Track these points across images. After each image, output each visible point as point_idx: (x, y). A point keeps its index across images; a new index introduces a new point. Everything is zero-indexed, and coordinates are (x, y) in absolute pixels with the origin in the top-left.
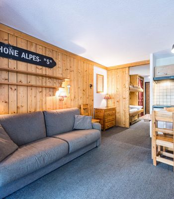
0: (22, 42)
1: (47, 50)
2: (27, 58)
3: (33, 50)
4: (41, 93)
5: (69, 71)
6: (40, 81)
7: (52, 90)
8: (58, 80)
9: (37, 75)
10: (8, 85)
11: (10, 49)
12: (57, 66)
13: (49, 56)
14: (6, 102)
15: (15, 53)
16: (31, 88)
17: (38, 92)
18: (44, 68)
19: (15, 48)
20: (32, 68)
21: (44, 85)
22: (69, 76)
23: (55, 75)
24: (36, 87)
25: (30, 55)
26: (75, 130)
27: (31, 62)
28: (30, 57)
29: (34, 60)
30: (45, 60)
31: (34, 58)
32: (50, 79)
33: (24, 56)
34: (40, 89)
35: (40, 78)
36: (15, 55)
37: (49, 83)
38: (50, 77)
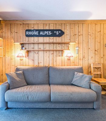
0: (41, 26)
1: (57, 25)
2: (43, 34)
3: (47, 28)
4: (52, 55)
5: (77, 36)
6: (52, 47)
7: (61, 52)
8: (66, 45)
9: (49, 43)
10: (34, 51)
11: (34, 32)
12: (65, 34)
13: (59, 29)
14: (33, 60)
15: (37, 33)
16: (46, 52)
17: (50, 54)
18: (55, 38)
19: (36, 30)
20: (47, 39)
21: (55, 49)
22: (77, 40)
23: (63, 41)
24: (49, 51)
25: (45, 32)
26: (72, 85)
27: (46, 36)
28: (45, 33)
29: (47, 34)
30: (55, 32)
31: (47, 33)
32: (59, 45)
33: (42, 34)
34: (52, 52)
35: (52, 45)
36: (37, 34)
37: (59, 47)
38: (59, 43)
